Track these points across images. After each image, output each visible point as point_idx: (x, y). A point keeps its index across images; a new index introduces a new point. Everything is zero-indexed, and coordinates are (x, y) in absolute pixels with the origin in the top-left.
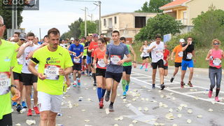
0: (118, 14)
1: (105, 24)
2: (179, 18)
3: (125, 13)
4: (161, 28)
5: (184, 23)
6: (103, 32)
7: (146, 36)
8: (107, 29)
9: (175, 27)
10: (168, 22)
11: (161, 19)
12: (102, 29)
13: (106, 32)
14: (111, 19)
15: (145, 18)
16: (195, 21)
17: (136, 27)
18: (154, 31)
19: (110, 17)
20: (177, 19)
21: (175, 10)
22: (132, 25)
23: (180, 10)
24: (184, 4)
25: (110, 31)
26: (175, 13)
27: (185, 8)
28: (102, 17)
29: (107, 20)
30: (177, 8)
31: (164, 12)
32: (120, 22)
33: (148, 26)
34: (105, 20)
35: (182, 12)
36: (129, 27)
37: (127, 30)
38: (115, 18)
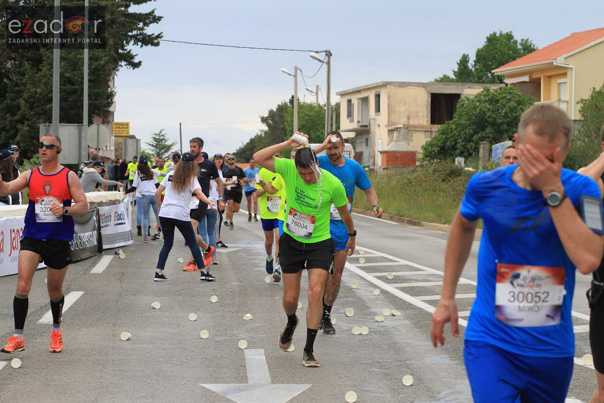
0: (385, 85)
1: (350, 114)
2: (548, 96)
3: (403, 85)
4: (494, 124)
6: (345, 135)
7: (454, 148)
8: (355, 125)
10: (513, 110)
11: (493, 100)
12: (343, 127)
13: (352, 135)
14: (365, 100)
15: (458, 96)
17: (433, 122)
18: (477, 133)
19: (363, 95)
21: (535, 76)
22: (423, 117)
23: (550, 77)
24: (560, 61)
25: (364, 132)
26: (535, 84)
27: (562, 72)
28: (343, 95)
29: (355, 102)
30: (542, 70)
31: (506, 81)
32: (389, 106)
33: (460, 117)
34: (350, 101)
35: (555, 82)
36: (412, 123)
37: (409, 129)
38: (378, 96)
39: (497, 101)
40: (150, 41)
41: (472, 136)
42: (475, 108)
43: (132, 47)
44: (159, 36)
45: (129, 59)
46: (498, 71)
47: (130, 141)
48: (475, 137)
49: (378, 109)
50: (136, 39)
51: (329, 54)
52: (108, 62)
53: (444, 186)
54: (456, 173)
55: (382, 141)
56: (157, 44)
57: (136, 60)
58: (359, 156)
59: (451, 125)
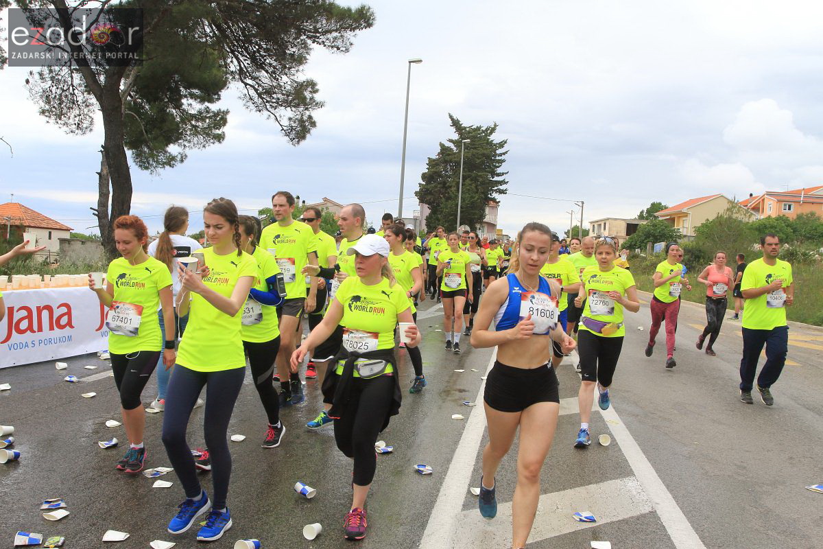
0: (608, 219)
1: (593, 231)
2: (678, 225)
3: (616, 219)
4: (654, 236)
5: (683, 232)
7: (635, 245)
8: (595, 235)
9: (671, 237)
10: (663, 230)
11: (654, 225)
14: (600, 225)
15: (639, 225)
16: (697, 230)
17: (627, 235)
18: (646, 239)
19: (599, 223)
20: (675, 227)
21: (673, 217)
22: (622, 231)
23: (679, 217)
24: (685, 210)
26: (672, 220)
27: (686, 215)
28: (591, 223)
29: (596, 226)
30: (676, 214)
31: (660, 219)
32: (609, 228)
33: (639, 233)
34: (594, 226)
35: (681, 220)
36: (618, 235)
38: (605, 224)
39: (656, 226)
40: (502, 192)
41: (643, 240)
42: (646, 228)
43: (495, 195)
44: (506, 190)
45: (494, 200)
46: (656, 214)
47: (505, 238)
48: (645, 241)
49: (605, 229)
50: (496, 191)
51: (583, 203)
52: (478, 199)
54: (636, 256)
56: (505, 194)
57: (497, 200)
59: (635, 235)
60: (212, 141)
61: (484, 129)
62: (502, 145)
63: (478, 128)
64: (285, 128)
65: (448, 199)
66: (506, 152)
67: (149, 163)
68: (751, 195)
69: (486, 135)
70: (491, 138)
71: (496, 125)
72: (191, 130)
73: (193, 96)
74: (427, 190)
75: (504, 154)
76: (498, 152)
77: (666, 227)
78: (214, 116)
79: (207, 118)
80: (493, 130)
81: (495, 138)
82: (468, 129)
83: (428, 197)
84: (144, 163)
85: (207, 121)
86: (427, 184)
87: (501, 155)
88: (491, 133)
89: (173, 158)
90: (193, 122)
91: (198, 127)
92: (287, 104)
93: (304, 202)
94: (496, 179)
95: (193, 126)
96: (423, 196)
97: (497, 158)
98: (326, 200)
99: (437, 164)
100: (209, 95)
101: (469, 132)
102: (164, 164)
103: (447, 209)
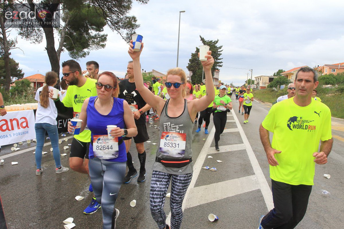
0: (262, 76)
3: (265, 76)
4: (280, 82)
5: (291, 80)
6: (255, 84)
7: (273, 86)
8: (257, 82)
9: (287, 83)
10: (284, 80)
11: (280, 78)
12: (255, 83)
13: (256, 84)
14: (259, 78)
15: (274, 78)
20: (288, 79)
22: (268, 81)
23: (290, 75)
24: (292, 72)
25: (258, 83)
26: (287, 76)
27: (293, 74)
28: (255, 78)
29: (257, 79)
30: (289, 74)
31: (282, 76)
33: (274, 81)
35: (291, 76)
36: (266, 82)
37: (265, 83)
38: (261, 78)
40: (220, 66)
41: (276, 84)
42: (277, 79)
43: (217, 67)
44: (222, 65)
45: (217, 69)
46: (281, 74)
49: (261, 80)
50: (218, 66)
51: (252, 70)
53: (270, 93)
54: (273, 91)
55: (261, 85)
56: (222, 67)
57: (219, 69)
58: (257, 87)
59: (272, 82)
60: (100, 47)
61: (213, 41)
62: (220, 48)
63: (211, 41)
64: (124, 38)
65: (199, 69)
66: (222, 51)
67: (76, 56)
68: (318, 66)
69: (214, 44)
70: (216, 45)
71: (218, 40)
72: (92, 42)
73: (93, 29)
74: (191, 66)
75: (221, 51)
76: (219, 50)
77: (285, 79)
78: (101, 37)
79: (98, 37)
80: (217, 42)
81: (218, 45)
82: (207, 42)
83: (192, 68)
84: (74, 56)
85: (98, 39)
86: (191, 63)
87: (220, 52)
88: (216, 43)
89: (85, 54)
90: (93, 39)
91: (95, 41)
92: (124, 27)
93: (145, 71)
94: (218, 61)
95: (93, 41)
96: (190, 68)
97: (219, 53)
98: (153, 70)
99: (195, 56)
100: (99, 28)
101: (207, 43)
102: (81, 56)
103: (199, 72)
